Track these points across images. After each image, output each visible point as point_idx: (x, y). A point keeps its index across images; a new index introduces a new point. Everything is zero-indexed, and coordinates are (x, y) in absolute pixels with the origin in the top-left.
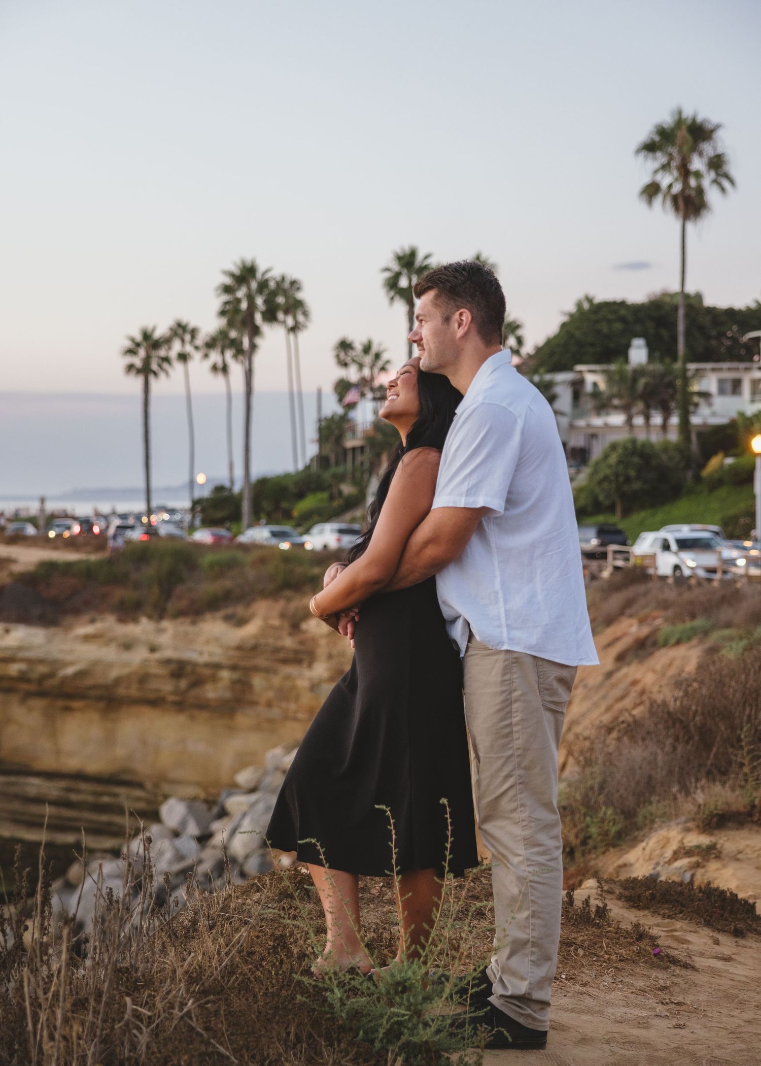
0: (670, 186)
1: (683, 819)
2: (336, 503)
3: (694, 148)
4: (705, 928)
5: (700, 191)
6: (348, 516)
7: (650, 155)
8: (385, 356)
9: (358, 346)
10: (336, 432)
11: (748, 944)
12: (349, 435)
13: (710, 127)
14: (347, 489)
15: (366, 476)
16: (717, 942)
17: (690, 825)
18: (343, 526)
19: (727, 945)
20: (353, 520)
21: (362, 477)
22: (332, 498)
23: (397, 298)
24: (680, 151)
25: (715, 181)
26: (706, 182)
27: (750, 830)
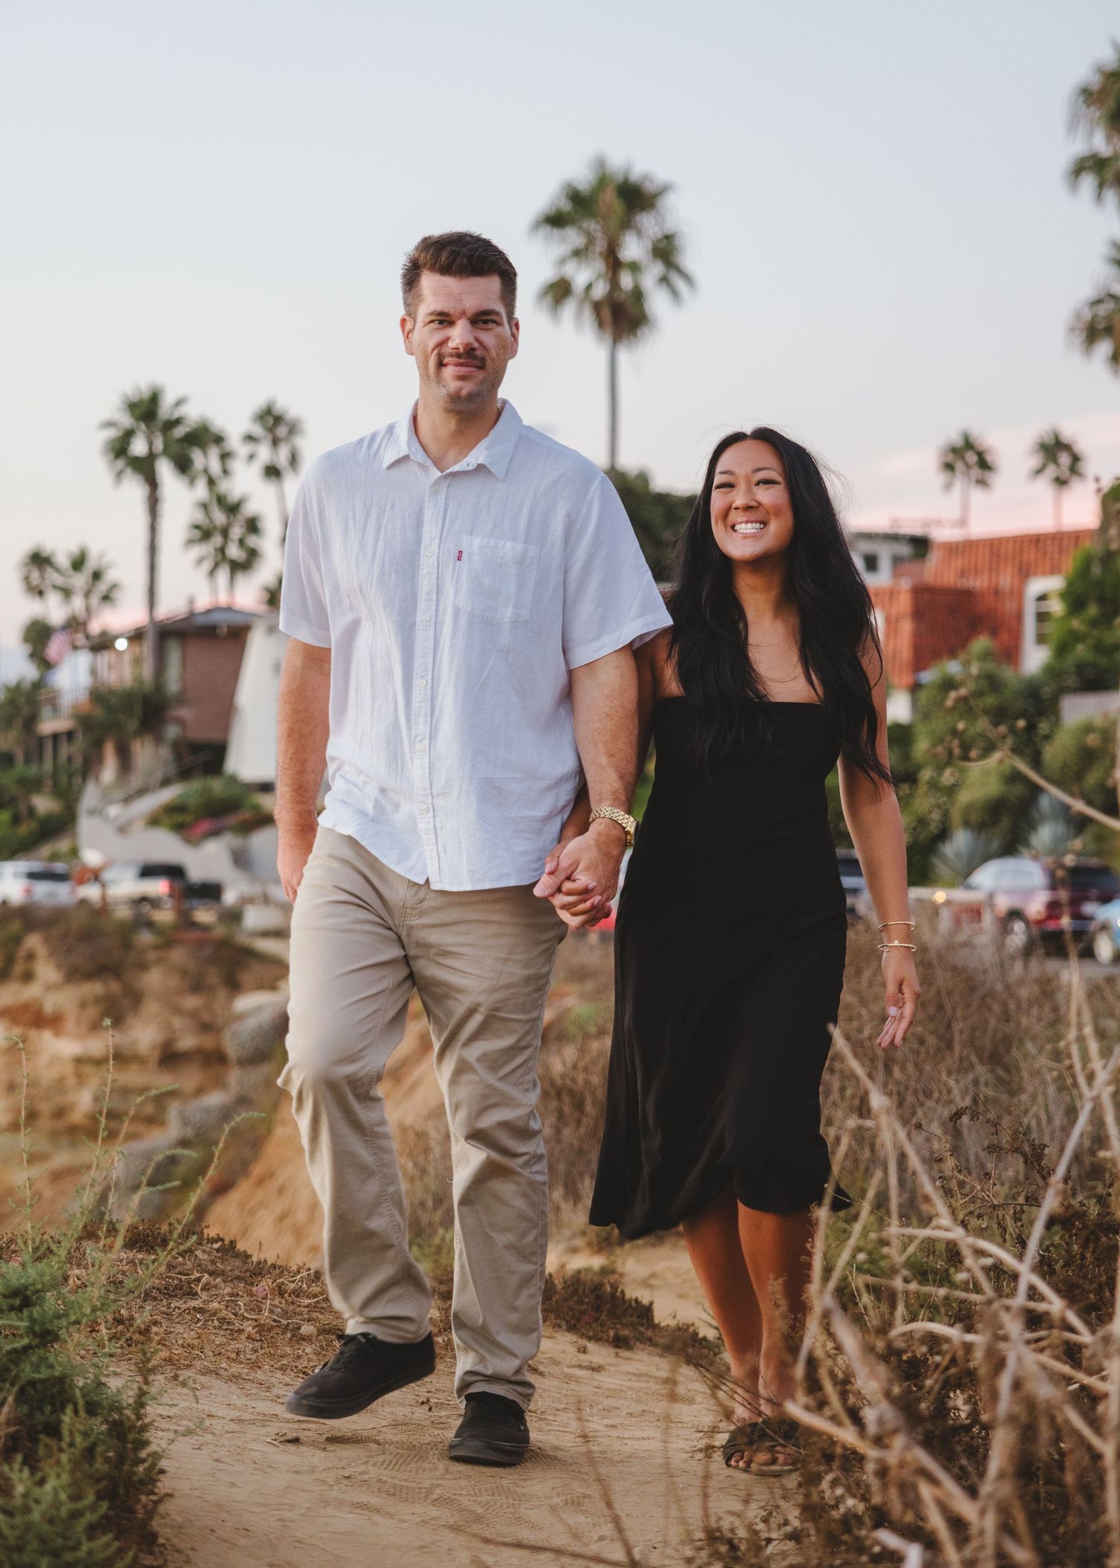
0: (589, 287)
1: (567, 1233)
2: (24, 829)
3: (627, 224)
4: (566, 1334)
5: (638, 295)
6: (46, 850)
7: (556, 231)
8: (111, 576)
9: (63, 560)
10: (26, 711)
11: (635, 1357)
12: (46, 712)
13: (650, 188)
14: (43, 804)
15: (78, 780)
16: (583, 1350)
17: (579, 1242)
18: (36, 866)
19: (599, 1353)
20: (54, 857)
21: (70, 785)
22: (16, 820)
23: (129, 471)
24: (606, 230)
25: (664, 280)
26: (649, 280)
27: (675, 1245)
